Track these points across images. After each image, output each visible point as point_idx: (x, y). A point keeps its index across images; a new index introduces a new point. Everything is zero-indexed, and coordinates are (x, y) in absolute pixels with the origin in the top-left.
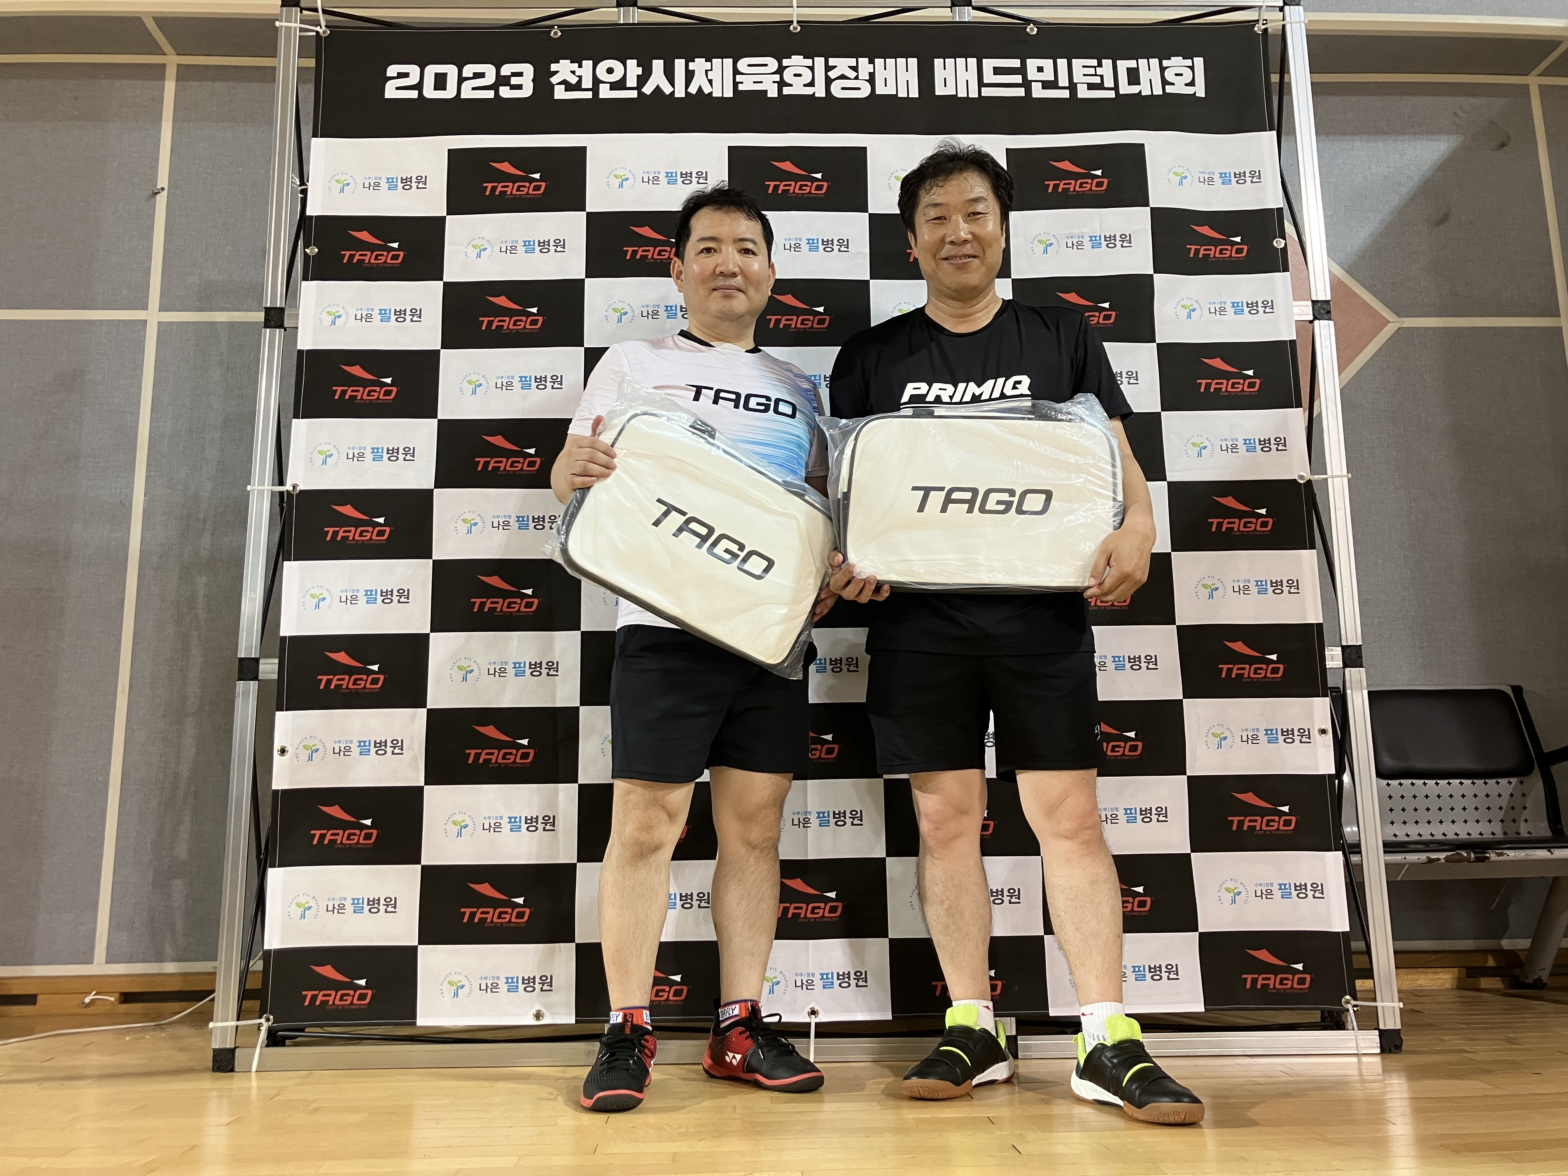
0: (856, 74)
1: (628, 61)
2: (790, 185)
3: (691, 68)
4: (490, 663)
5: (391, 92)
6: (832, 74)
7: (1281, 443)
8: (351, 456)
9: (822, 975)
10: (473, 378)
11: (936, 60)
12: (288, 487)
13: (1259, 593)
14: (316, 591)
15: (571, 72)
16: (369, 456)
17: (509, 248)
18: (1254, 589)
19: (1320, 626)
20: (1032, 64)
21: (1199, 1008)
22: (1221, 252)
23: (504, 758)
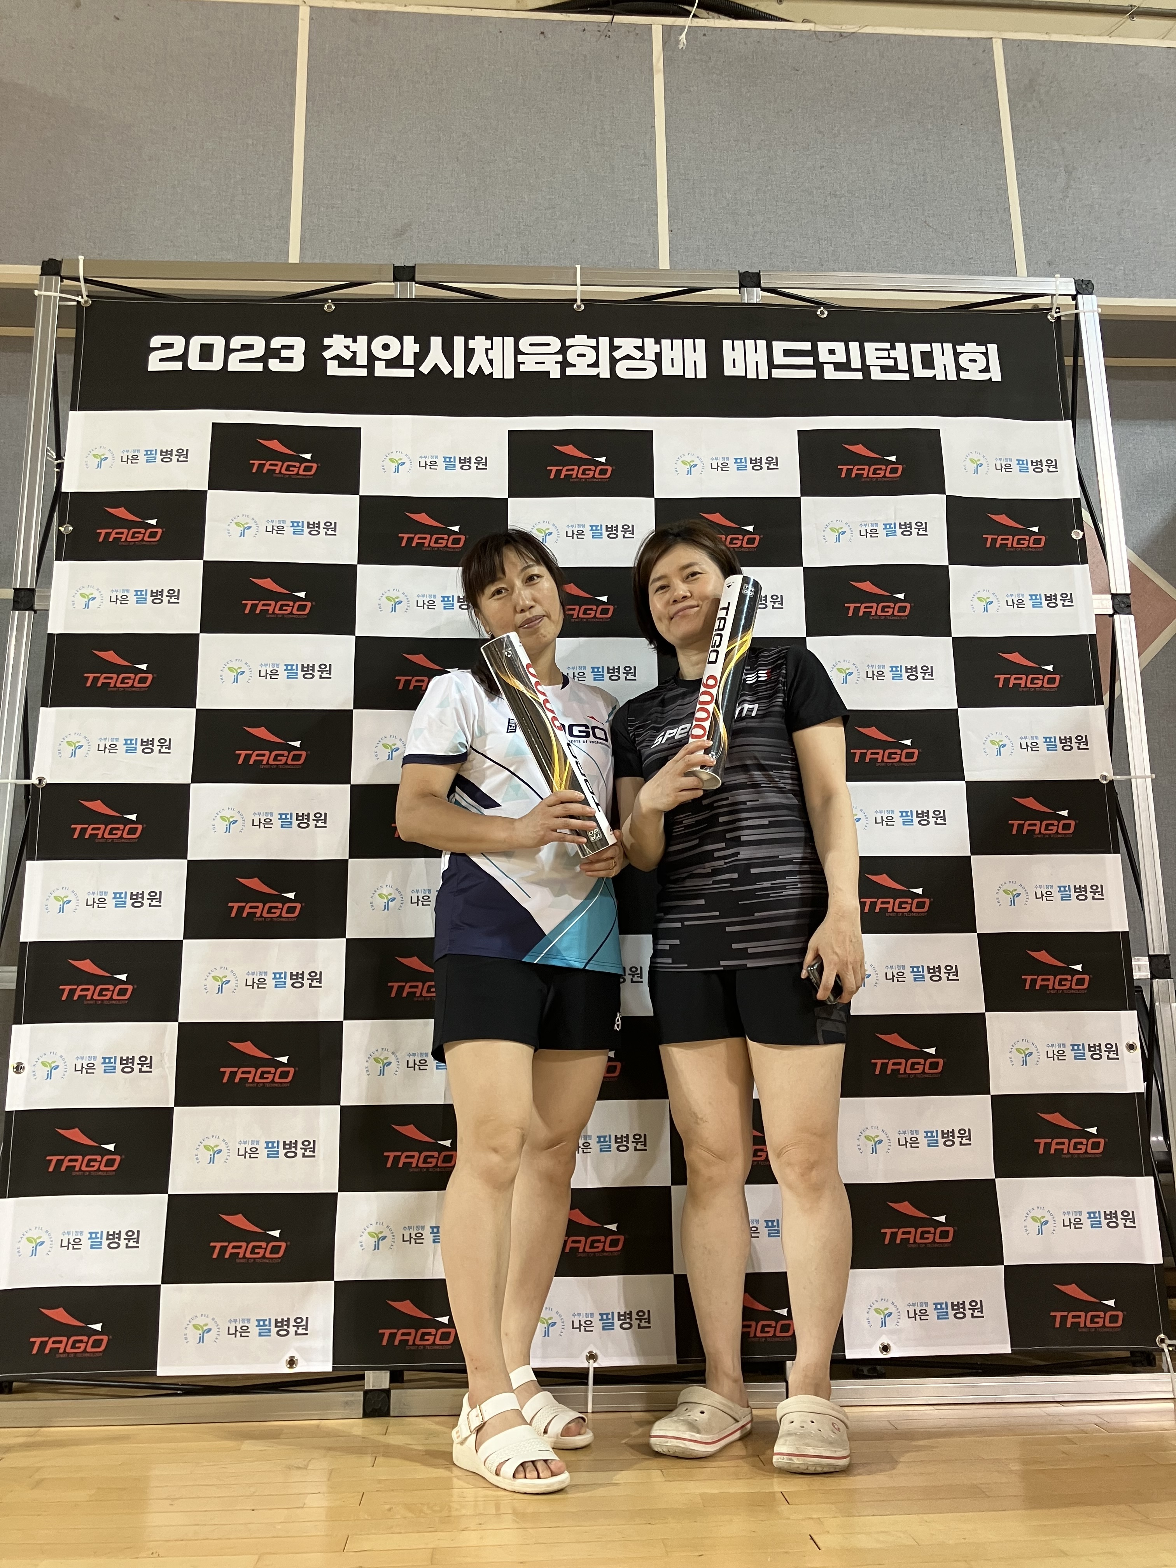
0: (642, 354)
1: (405, 338)
2: (573, 470)
3: (470, 347)
4: (248, 973)
5: (154, 364)
6: (617, 355)
7: (1083, 741)
8: (102, 748)
9: (601, 1315)
10: (235, 665)
11: (724, 341)
12: (34, 780)
13: (1062, 900)
14: (61, 893)
15: (345, 347)
16: (121, 748)
17: (275, 528)
18: (1057, 895)
19: (1125, 934)
20: (823, 347)
21: (1006, 1348)
22: (1018, 543)
23: (261, 1077)
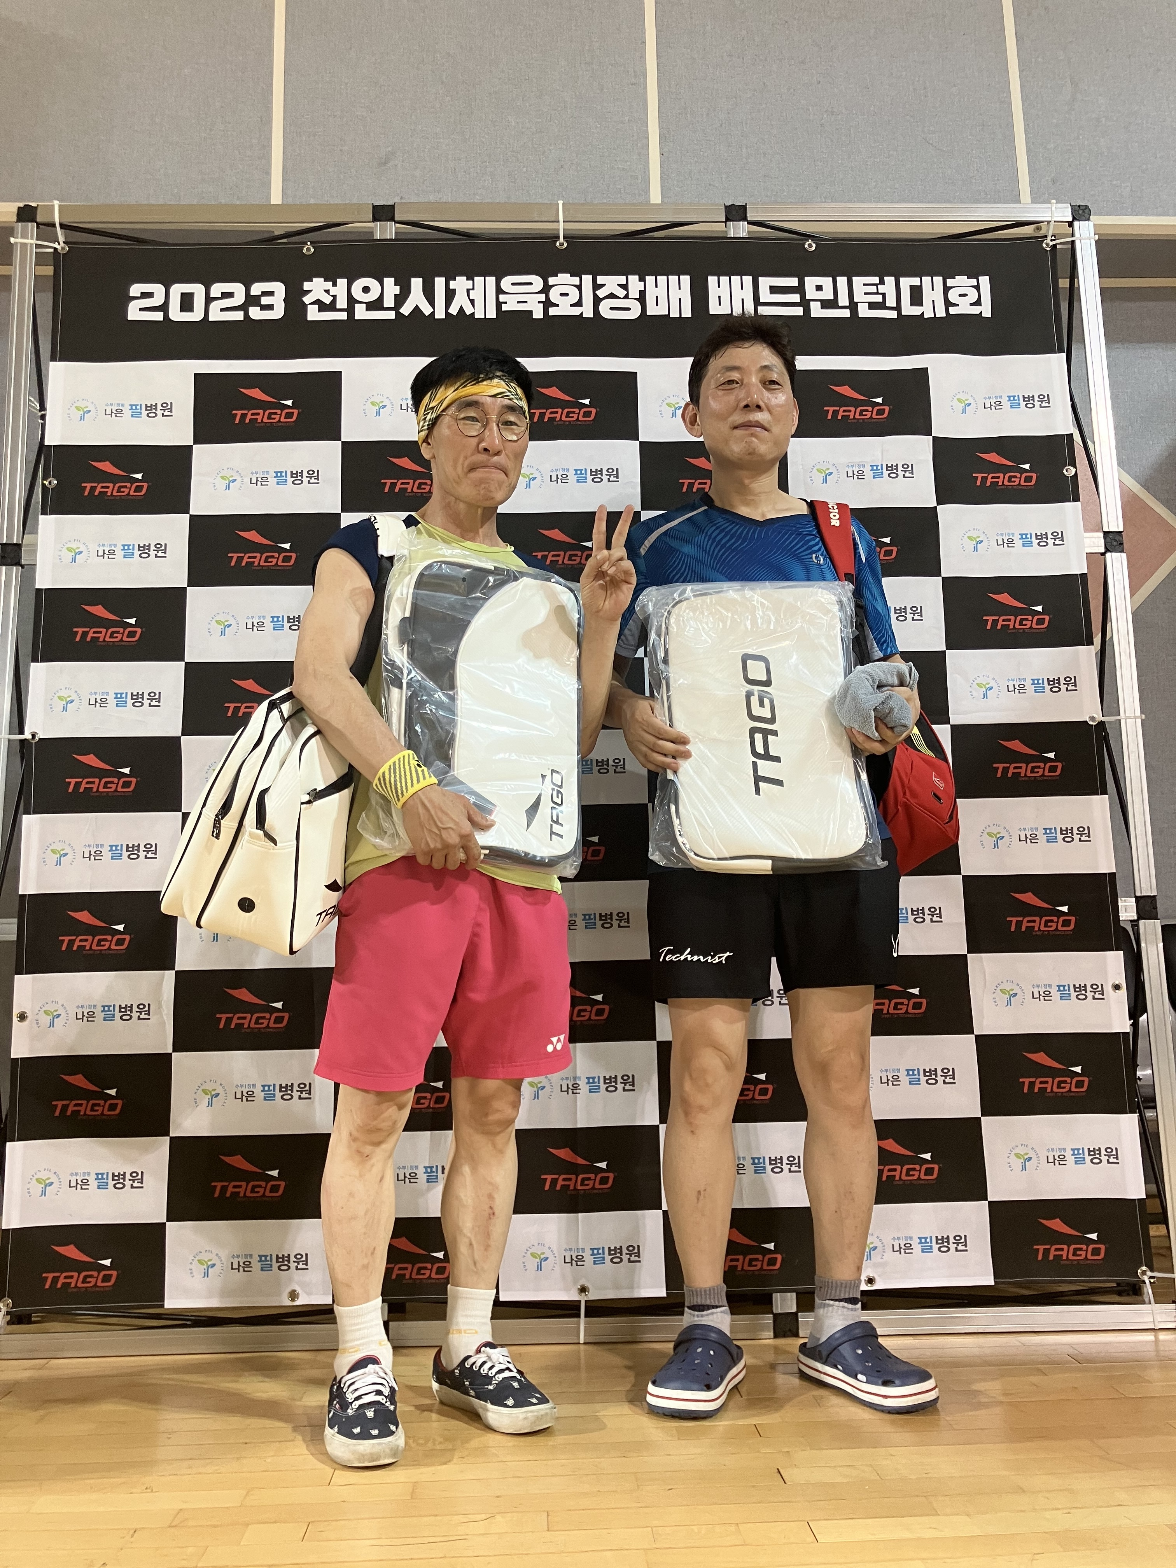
0: (626, 292)
1: (386, 280)
2: (557, 412)
3: (451, 287)
5: (134, 313)
6: (601, 293)
7: (1072, 683)
8: (93, 702)
9: (592, 1250)
10: (221, 618)
11: (710, 278)
12: (27, 735)
13: (1047, 842)
14: (58, 847)
15: (325, 291)
16: (112, 702)
17: (259, 479)
18: (1042, 837)
19: (1112, 876)
20: (810, 282)
21: (988, 1280)
22: (1009, 481)
23: (257, 1022)
